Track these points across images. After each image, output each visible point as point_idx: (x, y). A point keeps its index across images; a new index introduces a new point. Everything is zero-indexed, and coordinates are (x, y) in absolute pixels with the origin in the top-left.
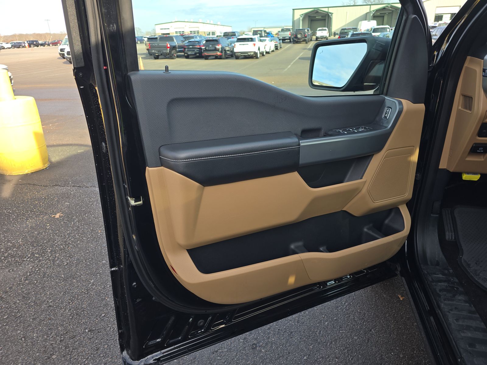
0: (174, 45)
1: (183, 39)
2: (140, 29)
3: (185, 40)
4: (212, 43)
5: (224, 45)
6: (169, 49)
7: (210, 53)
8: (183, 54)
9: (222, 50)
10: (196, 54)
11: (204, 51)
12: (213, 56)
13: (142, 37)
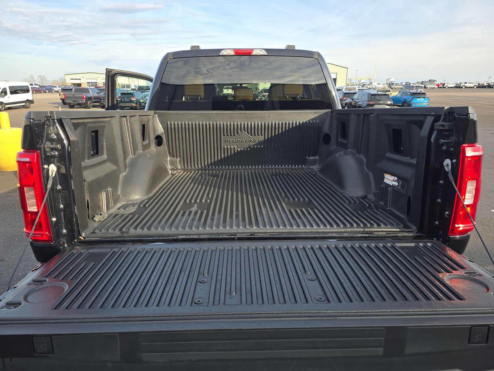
0: (90, 96)
1: (99, 92)
2: (45, 78)
3: (100, 92)
4: (127, 96)
5: (138, 98)
6: (84, 100)
7: (126, 104)
8: (99, 104)
9: (137, 102)
11: (120, 102)
12: (128, 107)
13: (51, 86)
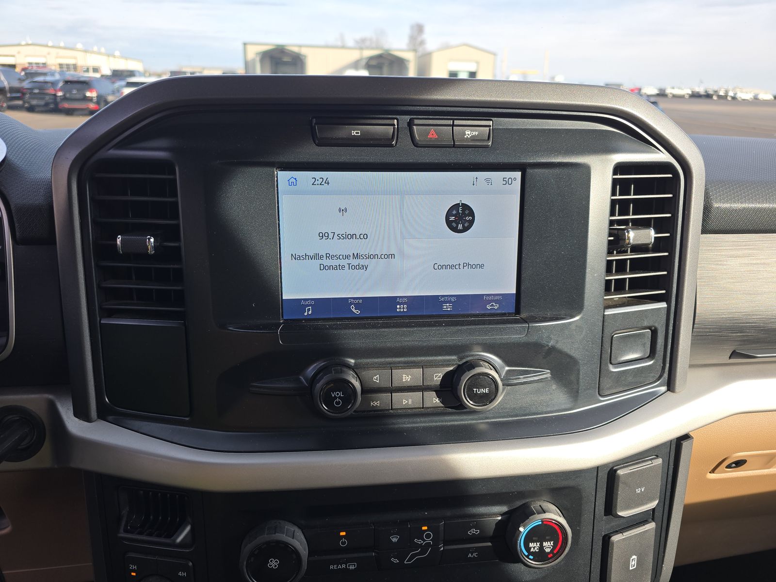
3: (25, 79)
4: (77, 86)
7: (75, 105)
8: (20, 102)
9: (99, 99)
10: (47, 104)
11: (62, 100)
